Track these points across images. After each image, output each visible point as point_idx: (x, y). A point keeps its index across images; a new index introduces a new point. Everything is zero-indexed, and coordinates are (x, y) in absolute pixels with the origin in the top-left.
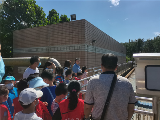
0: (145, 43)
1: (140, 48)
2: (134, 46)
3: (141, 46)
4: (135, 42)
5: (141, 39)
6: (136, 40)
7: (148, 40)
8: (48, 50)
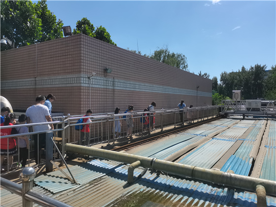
0: (268, 73)
1: (258, 82)
2: (247, 79)
3: (260, 79)
4: (249, 72)
5: (262, 66)
6: (252, 68)
7: (274, 67)
8: (35, 83)
